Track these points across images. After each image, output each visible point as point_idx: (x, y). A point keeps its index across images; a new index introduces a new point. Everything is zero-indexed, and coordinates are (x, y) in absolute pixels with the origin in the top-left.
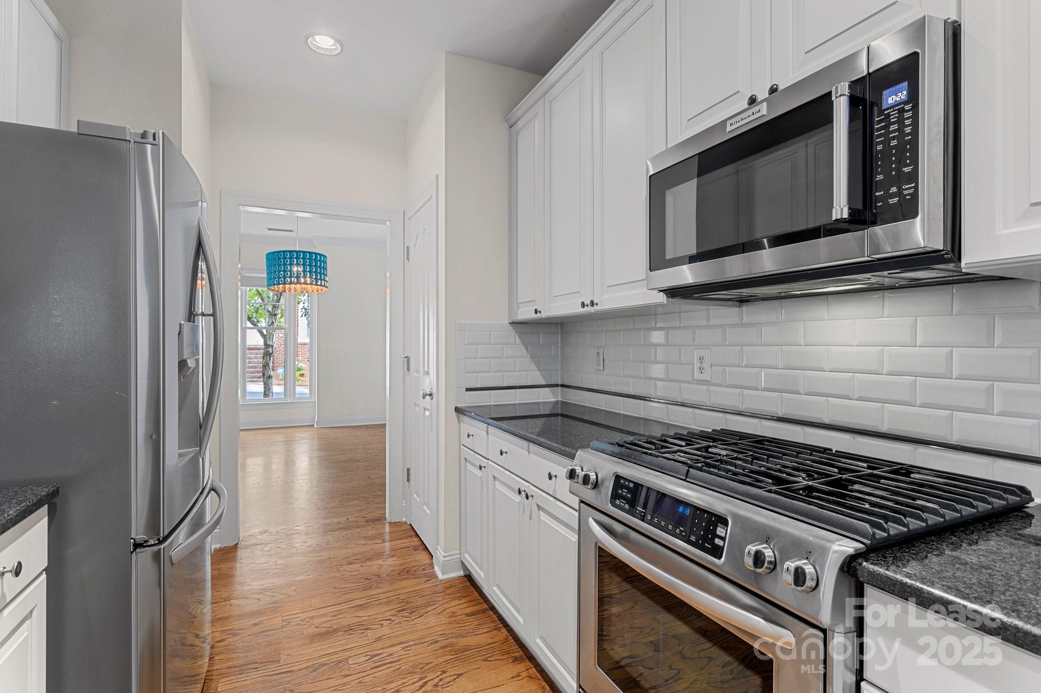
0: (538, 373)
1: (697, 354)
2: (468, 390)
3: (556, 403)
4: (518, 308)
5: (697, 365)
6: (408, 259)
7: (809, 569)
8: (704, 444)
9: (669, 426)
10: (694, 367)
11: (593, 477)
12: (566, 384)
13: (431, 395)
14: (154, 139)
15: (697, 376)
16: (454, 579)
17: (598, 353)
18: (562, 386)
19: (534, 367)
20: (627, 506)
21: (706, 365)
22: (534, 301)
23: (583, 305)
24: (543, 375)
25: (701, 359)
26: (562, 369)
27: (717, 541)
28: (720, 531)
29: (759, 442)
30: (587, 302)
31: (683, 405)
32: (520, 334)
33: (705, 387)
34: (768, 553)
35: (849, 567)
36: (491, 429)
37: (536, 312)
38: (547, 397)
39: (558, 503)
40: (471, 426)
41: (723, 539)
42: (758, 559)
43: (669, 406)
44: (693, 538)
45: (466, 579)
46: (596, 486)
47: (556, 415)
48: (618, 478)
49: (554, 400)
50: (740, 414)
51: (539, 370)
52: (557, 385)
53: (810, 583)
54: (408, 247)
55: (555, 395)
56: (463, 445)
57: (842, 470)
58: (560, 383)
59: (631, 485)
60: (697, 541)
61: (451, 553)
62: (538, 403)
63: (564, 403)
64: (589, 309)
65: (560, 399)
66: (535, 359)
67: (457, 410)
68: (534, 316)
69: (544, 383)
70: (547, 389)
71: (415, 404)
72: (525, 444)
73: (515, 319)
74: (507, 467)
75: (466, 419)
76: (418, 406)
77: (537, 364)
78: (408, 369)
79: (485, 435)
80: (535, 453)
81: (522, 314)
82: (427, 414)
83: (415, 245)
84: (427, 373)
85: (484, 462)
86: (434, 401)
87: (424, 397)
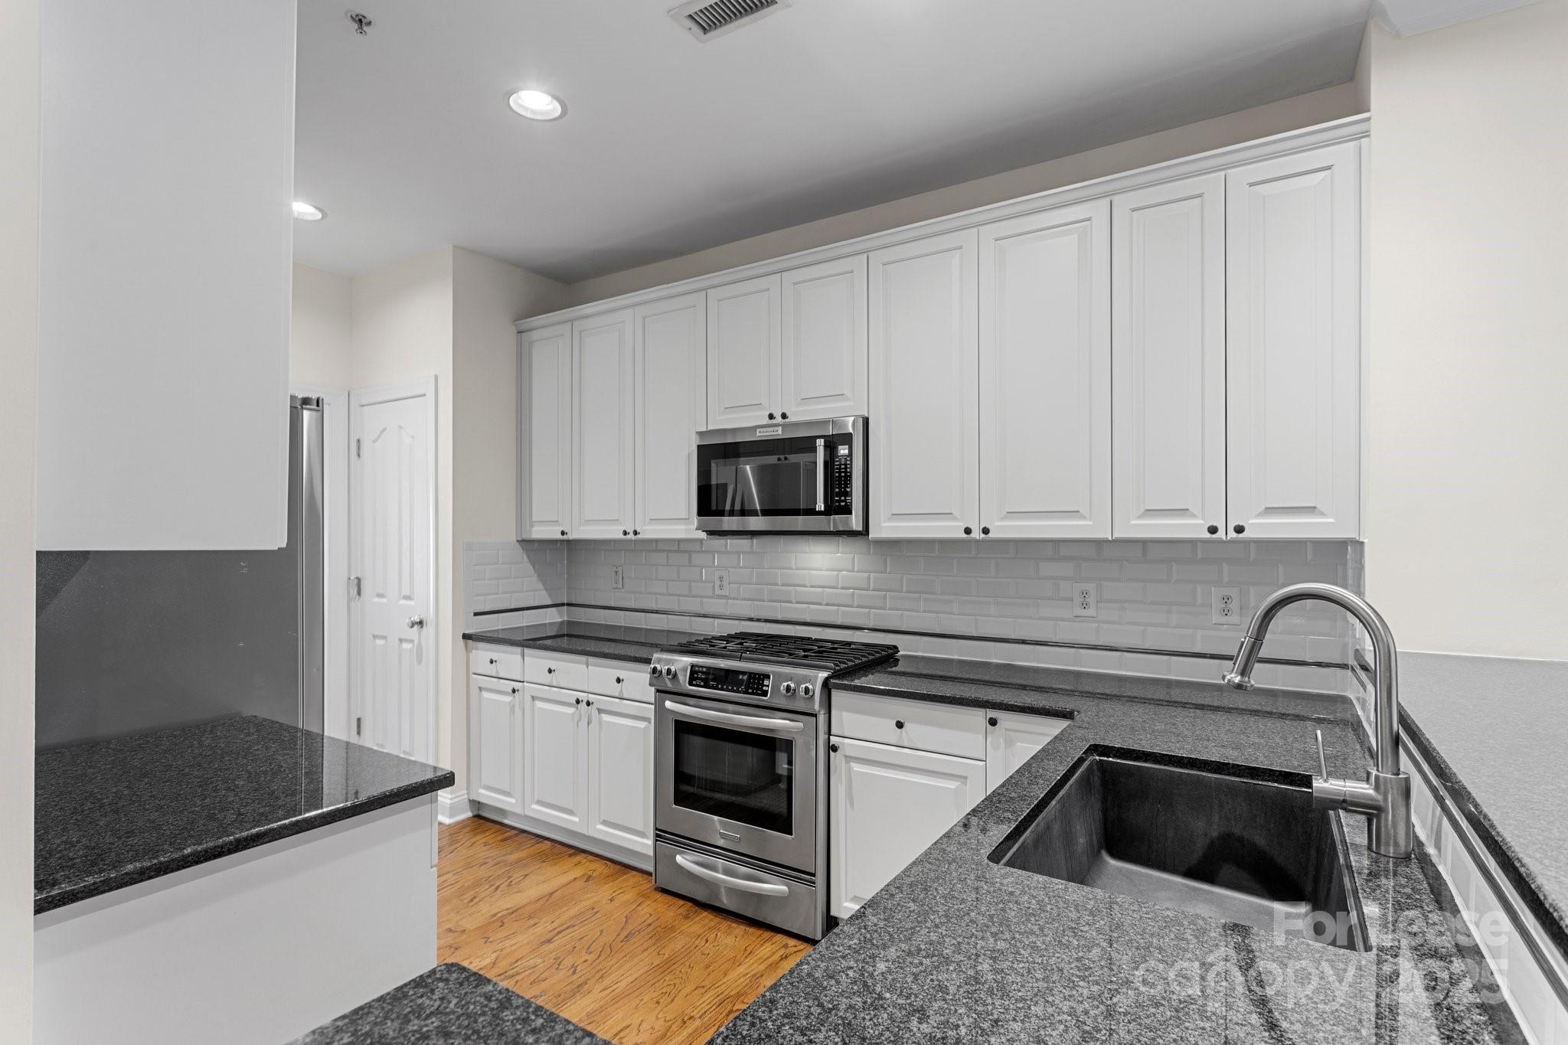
0: (544, 593)
2: (476, 614)
3: (562, 623)
4: (532, 526)
5: (718, 583)
6: (359, 455)
7: (811, 687)
8: (739, 641)
9: (691, 634)
10: (714, 586)
11: (673, 669)
12: (574, 602)
13: (421, 623)
14: (318, 406)
15: (718, 592)
16: (463, 821)
17: (616, 572)
18: (569, 605)
19: (540, 586)
20: (702, 684)
21: (725, 583)
22: (557, 521)
23: (625, 533)
24: (550, 595)
25: (721, 578)
26: (570, 588)
27: (764, 688)
28: (766, 683)
29: (770, 637)
30: (630, 530)
31: (705, 616)
32: (527, 552)
33: (724, 601)
34: (792, 685)
35: (826, 684)
36: (527, 650)
37: (563, 533)
38: (553, 617)
39: (625, 702)
40: (483, 653)
41: (768, 686)
42: (788, 688)
43: (692, 618)
44: (750, 691)
45: (476, 819)
46: (676, 675)
47: (562, 636)
48: (693, 667)
49: (560, 620)
50: (751, 620)
51: (546, 590)
52: (563, 604)
53: (811, 693)
54: (359, 441)
55: (561, 615)
56: (474, 674)
57: (819, 647)
58: (565, 602)
59: (704, 670)
60: (753, 691)
61: (458, 794)
62: (545, 624)
63: (570, 623)
64: (631, 536)
65: (566, 619)
66: (541, 577)
67: (466, 637)
68: (560, 537)
69: (550, 603)
70: (554, 609)
71: (375, 637)
72: (583, 658)
73: (526, 536)
74: (554, 684)
75: (481, 645)
76: (384, 638)
77: (544, 583)
78: (359, 593)
79: (519, 657)
80: (595, 665)
81: (539, 533)
82: (406, 646)
83: (374, 441)
84: (408, 598)
85: (517, 685)
86: (429, 630)
87: (412, 626)
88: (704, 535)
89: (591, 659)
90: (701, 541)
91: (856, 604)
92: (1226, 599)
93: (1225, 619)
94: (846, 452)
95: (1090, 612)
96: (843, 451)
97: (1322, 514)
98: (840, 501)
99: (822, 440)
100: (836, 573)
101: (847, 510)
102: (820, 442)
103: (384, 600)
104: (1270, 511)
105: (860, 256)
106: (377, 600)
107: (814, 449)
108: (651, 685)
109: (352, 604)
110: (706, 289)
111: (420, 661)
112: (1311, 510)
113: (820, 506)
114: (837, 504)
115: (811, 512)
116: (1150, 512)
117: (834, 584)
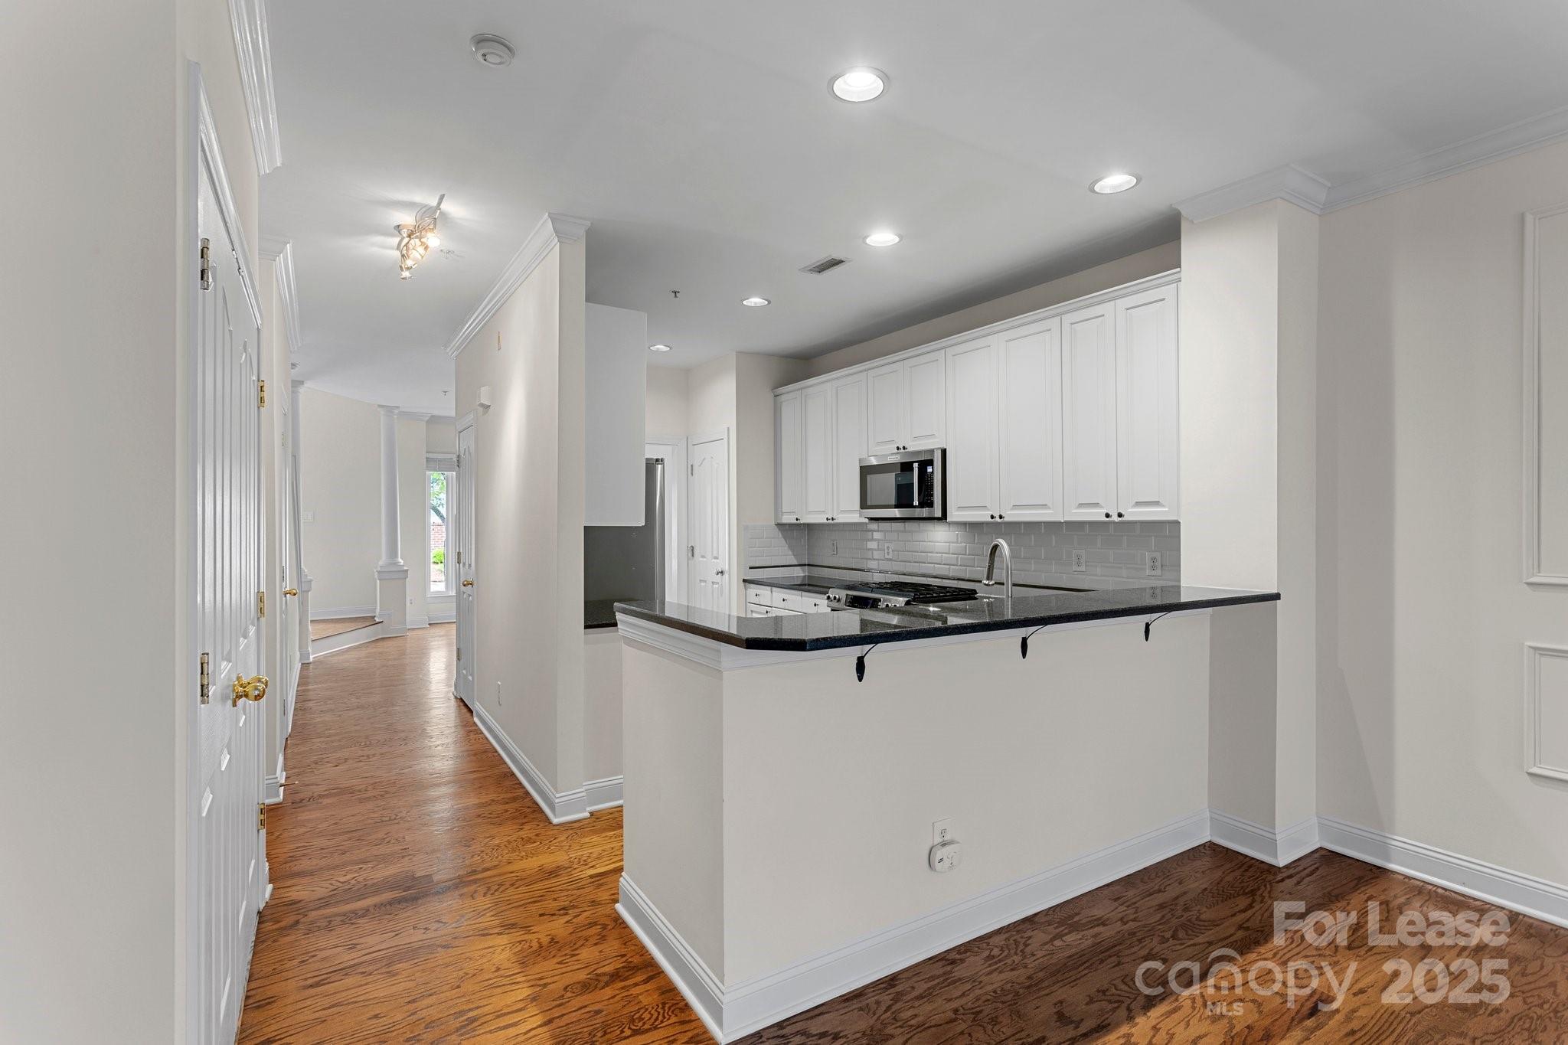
0: (792, 557)
1: (886, 545)
2: (750, 568)
3: (804, 576)
4: (782, 515)
5: (886, 551)
6: (692, 474)
7: (898, 605)
10: (884, 553)
11: (837, 597)
12: (812, 564)
13: (722, 572)
15: (887, 557)
17: (834, 544)
18: (809, 565)
19: (790, 553)
20: (851, 605)
21: (891, 551)
22: (794, 513)
24: (797, 559)
25: (888, 548)
26: (809, 554)
27: (878, 606)
28: (879, 604)
32: (781, 531)
33: (890, 562)
34: (889, 604)
36: (774, 589)
37: (797, 520)
38: (799, 572)
40: (753, 590)
42: (887, 606)
46: (839, 600)
48: (847, 595)
49: (806, 574)
50: (905, 574)
51: (794, 555)
52: (805, 565)
54: (692, 466)
55: (804, 571)
56: (749, 602)
58: (806, 563)
59: (852, 597)
62: (794, 577)
63: (809, 576)
64: (830, 521)
66: (791, 547)
67: (745, 581)
68: (795, 521)
69: (797, 564)
70: (798, 568)
71: (701, 581)
72: (799, 592)
73: (779, 522)
74: (787, 608)
75: (752, 586)
76: (705, 581)
77: (793, 551)
78: (693, 556)
79: (770, 592)
80: (805, 596)
81: (785, 521)
82: (716, 586)
83: (700, 466)
84: (716, 558)
85: (769, 609)
86: (726, 576)
87: (718, 574)
88: (867, 520)
89: (804, 593)
90: (867, 524)
91: (959, 564)
92: (1154, 560)
93: (1153, 573)
94: (931, 470)
95: (1083, 568)
96: (930, 470)
97: (1163, 506)
98: (928, 500)
99: (917, 464)
100: (948, 544)
101: (931, 505)
102: (916, 465)
103: (718, 561)
104: (1138, 504)
105: (941, 351)
106: (701, 559)
107: (912, 469)
108: (828, 606)
109: (690, 562)
110: (867, 370)
111: (721, 595)
112: (1157, 503)
113: (916, 503)
114: (927, 502)
115: (911, 506)
116: (1081, 505)
117: (947, 551)
